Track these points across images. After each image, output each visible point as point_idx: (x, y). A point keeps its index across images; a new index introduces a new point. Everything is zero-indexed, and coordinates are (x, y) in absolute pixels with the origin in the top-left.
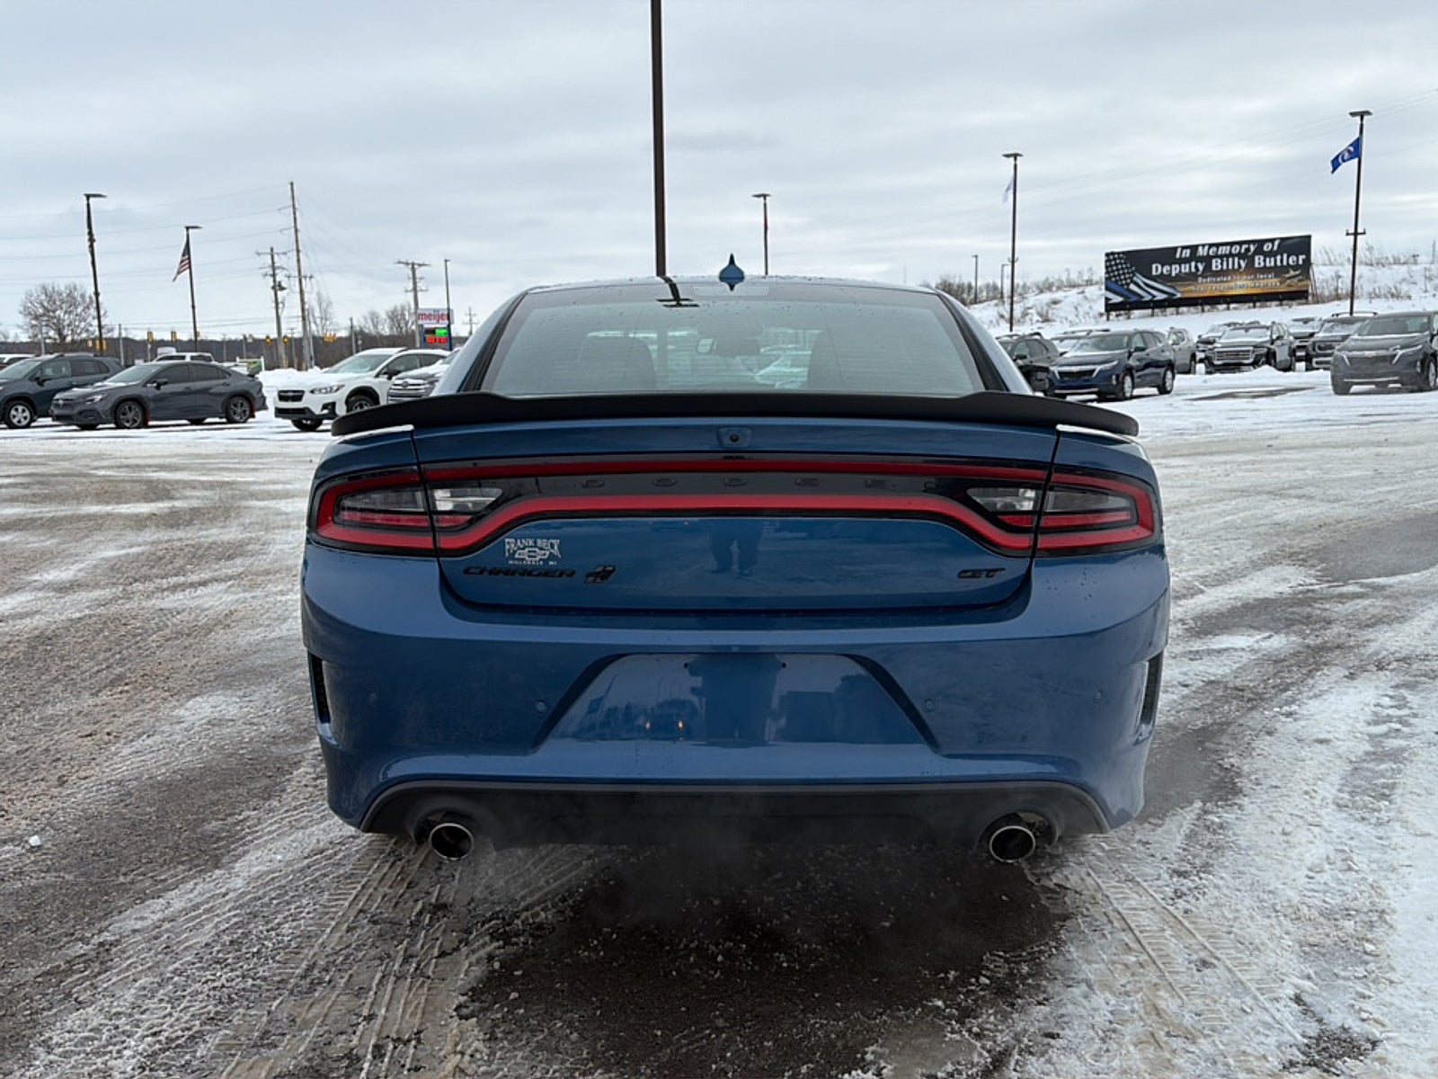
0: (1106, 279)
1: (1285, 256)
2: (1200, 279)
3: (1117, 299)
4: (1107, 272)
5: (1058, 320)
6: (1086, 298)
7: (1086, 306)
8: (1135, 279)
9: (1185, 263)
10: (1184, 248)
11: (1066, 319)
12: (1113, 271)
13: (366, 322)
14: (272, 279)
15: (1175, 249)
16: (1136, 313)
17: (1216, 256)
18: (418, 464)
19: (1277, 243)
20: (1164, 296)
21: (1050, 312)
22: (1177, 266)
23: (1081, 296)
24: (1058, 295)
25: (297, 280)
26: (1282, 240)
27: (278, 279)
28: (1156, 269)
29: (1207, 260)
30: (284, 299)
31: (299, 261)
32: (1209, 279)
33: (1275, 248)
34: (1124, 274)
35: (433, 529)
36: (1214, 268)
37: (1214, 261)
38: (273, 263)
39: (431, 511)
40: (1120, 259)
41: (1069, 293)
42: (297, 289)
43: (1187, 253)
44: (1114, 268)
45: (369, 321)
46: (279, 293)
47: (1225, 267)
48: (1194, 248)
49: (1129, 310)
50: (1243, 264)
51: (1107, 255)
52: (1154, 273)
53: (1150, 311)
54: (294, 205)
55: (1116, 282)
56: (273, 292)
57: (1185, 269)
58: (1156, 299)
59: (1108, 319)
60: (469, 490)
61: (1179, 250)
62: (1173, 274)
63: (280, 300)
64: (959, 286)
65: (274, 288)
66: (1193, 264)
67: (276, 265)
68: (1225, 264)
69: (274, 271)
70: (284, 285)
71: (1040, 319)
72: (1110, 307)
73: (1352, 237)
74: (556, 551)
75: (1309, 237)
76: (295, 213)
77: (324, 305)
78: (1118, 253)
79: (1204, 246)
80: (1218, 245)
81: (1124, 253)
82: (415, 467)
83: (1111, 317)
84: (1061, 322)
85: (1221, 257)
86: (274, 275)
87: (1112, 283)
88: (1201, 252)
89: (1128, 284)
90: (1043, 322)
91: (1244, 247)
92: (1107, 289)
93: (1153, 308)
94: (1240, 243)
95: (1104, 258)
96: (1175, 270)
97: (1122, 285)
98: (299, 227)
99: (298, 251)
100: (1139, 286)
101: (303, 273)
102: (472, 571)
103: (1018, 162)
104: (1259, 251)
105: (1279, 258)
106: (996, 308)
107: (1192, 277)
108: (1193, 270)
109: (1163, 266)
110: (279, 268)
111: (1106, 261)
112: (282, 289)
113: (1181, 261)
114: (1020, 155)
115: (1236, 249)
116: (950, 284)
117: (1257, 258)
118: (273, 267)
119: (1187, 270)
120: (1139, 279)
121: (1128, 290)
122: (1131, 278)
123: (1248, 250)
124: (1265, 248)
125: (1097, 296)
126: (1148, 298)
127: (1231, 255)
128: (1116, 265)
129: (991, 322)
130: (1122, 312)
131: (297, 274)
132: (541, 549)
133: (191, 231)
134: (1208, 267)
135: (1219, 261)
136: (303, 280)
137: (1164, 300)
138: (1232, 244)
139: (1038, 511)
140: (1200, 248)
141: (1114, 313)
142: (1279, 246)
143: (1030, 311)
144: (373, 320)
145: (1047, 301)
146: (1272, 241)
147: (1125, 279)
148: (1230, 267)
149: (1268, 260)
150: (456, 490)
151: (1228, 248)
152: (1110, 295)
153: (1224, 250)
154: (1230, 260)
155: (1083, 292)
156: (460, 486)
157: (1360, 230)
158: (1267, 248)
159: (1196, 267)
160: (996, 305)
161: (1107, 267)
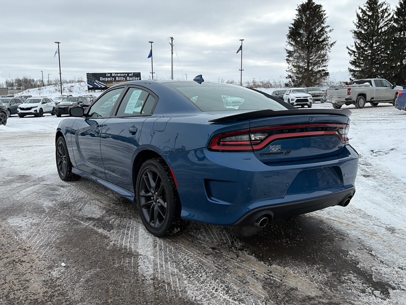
0: (87, 81)
1: (135, 77)
2: (113, 82)
3: (91, 86)
4: (87, 79)
5: (74, 92)
6: (81, 86)
7: (82, 88)
8: (96, 81)
9: (109, 78)
10: (108, 73)
11: (77, 91)
12: (89, 79)
15: (106, 74)
16: (96, 91)
17: (117, 76)
18: (250, 128)
19: (132, 74)
20: (104, 86)
21: (72, 89)
22: (107, 78)
23: (80, 85)
24: (73, 84)
26: (134, 73)
28: (101, 79)
29: (115, 77)
32: (116, 83)
33: (132, 75)
34: (92, 79)
35: (251, 145)
36: (117, 80)
37: (117, 78)
39: (250, 140)
40: (91, 75)
41: (76, 84)
43: (109, 75)
44: (89, 78)
47: (120, 79)
48: (111, 74)
49: (95, 90)
50: (124, 79)
51: (87, 74)
52: (101, 80)
53: (100, 90)
55: (90, 82)
57: (109, 79)
58: (102, 87)
59: (89, 92)
60: (257, 134)
61: (107, 74)
62: (106, 80)
64: (30, 80)
66: (111, 78)
68: (119, 78)
71: (69, 91)
72: (89, 89)
73: (152, 74)
74: (280, 148)
75: (140, 73)
78: (90, 74)
79: (114, 73)
80: (117, 73)
81: (92, 74)
82: (249, 129)
83: (90, 92)
84: (76, 92)
85: (119, 77)
87: (89, 82)
88: (113, 75)
89: (94, 83)
90: (70, 92)
91: (124, 74)
92: (88, 83)
93: (101, 90)
94: (123, 73)
95: (86, 75)
96: (106, 79)
97: (92, 83)
100: (97, 83)
102: (262, 154)
103: (59, 45)
104: (128, 76)
105: (133, 78)
106: (54, 87)
107: (111, 82)
108: (111, 80)
109: (103, 78)
111: (87, 76)
113: (108, 77)
114: (60, 43)
115: (122, 75)
116: (26, 79)
117: (128, 77)
119: (110, 80)
120: (97, 81)
121: (94, 84)
122: (95, 81)
123: (125, 75)
124: (129, 75)
125: (85, 85)
126: (100, 87)
127: (121, 76)
128: (90, 77)
129: (54, 91)
130: (93, 90)
132: (277, 148)
134: (115, 79)
135: (118, 78)
137: (104, 88)
138: (121, 73)
140: (113, 74)
141: (90, 91)
142: (133, 74)
143: (65, 89)
145: (70, 86)
146: (131, 73)
147: (93, 81)
148: (121, 79)
149: (130, 78)
150: (255, 135)
151: (120, 74)
152: (89, 85)
153: (119, 75)
154: (121, 77)
155: (80, 84)
156: (255, 133)
157: (153, 72)
158: (130, 75)
159: (112, 79)
160: (54, 86)
161: (87, 77)
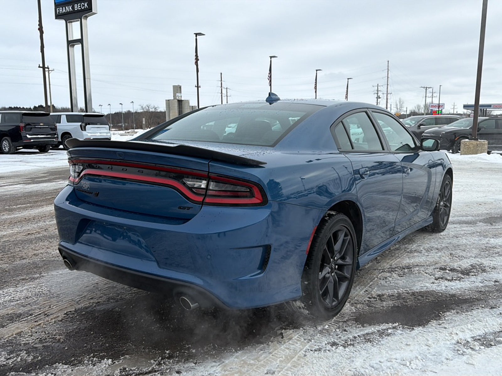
13: (416, 109)
14: (377, 95)
25: (386, 95)
27: (379, 95)
30: (380, 101)
31: (387, 88)
38: (378, 89)
42: (386, 98)
45: (417, 108)
46: (379, 99)
54: (388, 69)
56: (376, 99)
63: (378, 102)
65: (377, 98)
67: (379, 90)
69: (378, 92)
70: (380, 97)
76: (388, 71)
77: (401, 103)
86: (377, 94)
98: (389, 76)
99: (388, 85)
101: (388, 93)
110: (379, 91)
112: (380, 98)
118: (378, 91)
131: (386, 93)
133: (349, 80)
136: (388, 95)
139: (207, 188)
144: (418, 108)
